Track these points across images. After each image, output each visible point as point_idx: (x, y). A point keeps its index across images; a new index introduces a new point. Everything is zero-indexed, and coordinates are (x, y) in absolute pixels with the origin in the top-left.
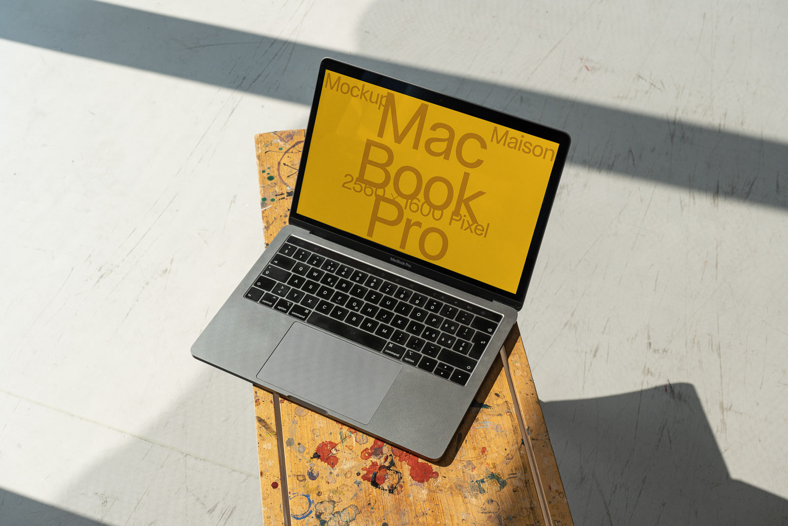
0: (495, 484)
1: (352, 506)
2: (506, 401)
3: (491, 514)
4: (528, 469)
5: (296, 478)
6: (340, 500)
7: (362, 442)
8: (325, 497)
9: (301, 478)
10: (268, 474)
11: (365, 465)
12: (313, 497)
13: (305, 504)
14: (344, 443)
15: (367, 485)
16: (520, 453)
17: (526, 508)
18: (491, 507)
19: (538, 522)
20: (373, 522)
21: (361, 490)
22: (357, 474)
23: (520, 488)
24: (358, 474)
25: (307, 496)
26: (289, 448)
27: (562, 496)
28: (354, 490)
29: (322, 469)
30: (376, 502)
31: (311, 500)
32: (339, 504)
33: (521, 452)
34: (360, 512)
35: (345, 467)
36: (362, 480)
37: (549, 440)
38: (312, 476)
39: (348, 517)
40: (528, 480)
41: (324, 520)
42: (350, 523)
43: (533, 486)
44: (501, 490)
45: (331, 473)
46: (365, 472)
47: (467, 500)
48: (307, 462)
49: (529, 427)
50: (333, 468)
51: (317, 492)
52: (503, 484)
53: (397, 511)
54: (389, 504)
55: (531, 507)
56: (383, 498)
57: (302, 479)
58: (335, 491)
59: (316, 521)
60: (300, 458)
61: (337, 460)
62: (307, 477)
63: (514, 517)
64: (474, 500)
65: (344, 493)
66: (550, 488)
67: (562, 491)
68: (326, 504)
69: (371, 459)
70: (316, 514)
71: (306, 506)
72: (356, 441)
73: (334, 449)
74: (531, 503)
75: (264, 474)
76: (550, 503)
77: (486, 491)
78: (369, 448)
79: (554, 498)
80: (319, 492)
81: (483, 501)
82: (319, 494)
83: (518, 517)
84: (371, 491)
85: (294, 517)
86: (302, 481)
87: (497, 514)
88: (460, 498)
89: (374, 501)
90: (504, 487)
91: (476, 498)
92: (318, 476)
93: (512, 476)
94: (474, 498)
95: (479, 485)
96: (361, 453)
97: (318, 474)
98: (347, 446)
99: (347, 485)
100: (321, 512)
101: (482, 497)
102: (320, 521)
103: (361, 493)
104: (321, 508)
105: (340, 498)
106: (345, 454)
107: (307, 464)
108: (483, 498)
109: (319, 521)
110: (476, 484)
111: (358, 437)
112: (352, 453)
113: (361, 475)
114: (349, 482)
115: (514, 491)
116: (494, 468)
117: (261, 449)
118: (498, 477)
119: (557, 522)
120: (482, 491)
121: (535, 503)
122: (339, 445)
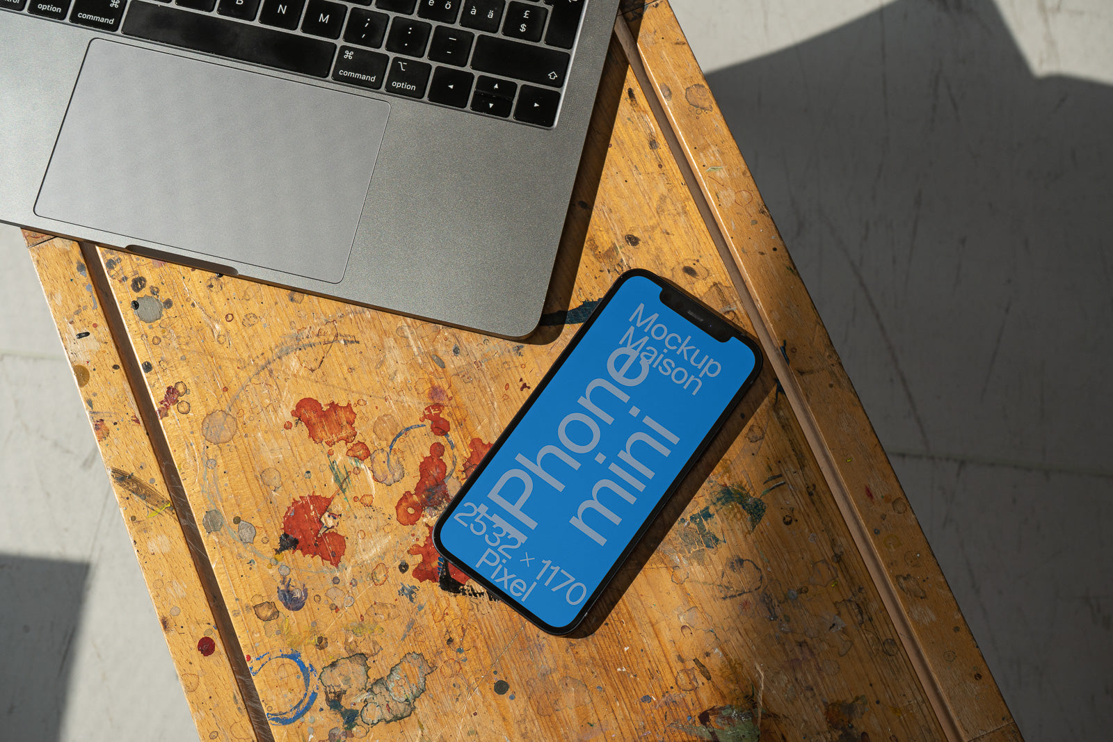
0: (738, 515)
1: (409, 657)
2: (715, 284)
3: (745, 596)
4: (807, 455)
5: (252, 614)
6: (377, 648)
7: (390, 477)
8: (336, 648)
9: (266, 612)
10: (181, 619)
11: (413, 541)
12: (309, 655)
13: (294, 678)
14: (347, 493)
15: (430, 591)
16: (779, 418)
17: (824, 561)
18: (741, 580)
19: (860, 589)
20: (469, 685)
21: (421, 607)
22: (400, 567)
23: (800, 512)
24: (404, 567)
25: (294, 656)
26: (214, 537)
27: (900, 507)
28: (404, 613)
29: (310, 575)
30: (464, 630)
31: (307, 665)
32: (376, 657)
33: (781, 413)
34: (433, 668)
35: (366, 557)
36: (416, 582)
37: (840, 364)
38: (293, 601)
39: (407, 688)
40: (814, 486)
41: (351, 711)
42: (416, 704)
43: (830, 499)
44: (754, 527)
45: (336, 581)
46: (419, 558)
47: (681, 574)
48: (271, 566)
49: (785, 342)
50: (337, 566)
51: (315, 640)
52: (756, 511)
53: (522, 643)
54: (497, 630)
55: (836, 555)
56: (479, 616)
57: (269, 614)
58: (360, 626)
59: (332, 717)
60: (250, 556)
61: (341, 541)
62: (280, 606)
63: (800, 591)
64: (696, 569)
65: (382, 625)
66: (870, 495)
67: (899, 494)
68: (347, 667)
69: (425, 520)
70: (327, 699)
71: (297, 683)
72: (376, 479)
73: (326, 514)
74: (833, 543)
75: (171, 622)
76: (876, 532)
77: (720, 537)
78: (413, 492)
79: (883, 517)
80: (320, 639)
81: (721, 568)
82: (321, 643)
83: (811, 588)
84: (444, 604)
85: (277, 720)
86: (269, 619)
87: (761, 590)
88: (664, 571)
89: (460, 630)
90: (760, 517)
91: (701, 562)
92: (306, 595)
93: (773, 484)
94: (696, 564)
95: (702, 528)
96: (397, 508)
97: (305, 591)
98: (355, 499)
99: (383, 605)
100: (337, 690)
101: (712, 556)
102: (343, 715)
103: (421, 617)
104: (336, 680)
105: (375, 643)
106: (359, 521)
107: (271, 572)
108: (718, 558)
109: (339, 716)
110: (692, 525)
111: (377, 468)
112: (374, 514)
113: (411, 569)
114: (388, 593)
115: (788, 523)
116: (725, 473)
117: (146, 556)
118: (741, 494)
119: (905, 579)
120: (712, 541)
121: (842, 541)
122: (336, 500)
